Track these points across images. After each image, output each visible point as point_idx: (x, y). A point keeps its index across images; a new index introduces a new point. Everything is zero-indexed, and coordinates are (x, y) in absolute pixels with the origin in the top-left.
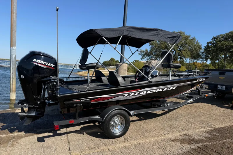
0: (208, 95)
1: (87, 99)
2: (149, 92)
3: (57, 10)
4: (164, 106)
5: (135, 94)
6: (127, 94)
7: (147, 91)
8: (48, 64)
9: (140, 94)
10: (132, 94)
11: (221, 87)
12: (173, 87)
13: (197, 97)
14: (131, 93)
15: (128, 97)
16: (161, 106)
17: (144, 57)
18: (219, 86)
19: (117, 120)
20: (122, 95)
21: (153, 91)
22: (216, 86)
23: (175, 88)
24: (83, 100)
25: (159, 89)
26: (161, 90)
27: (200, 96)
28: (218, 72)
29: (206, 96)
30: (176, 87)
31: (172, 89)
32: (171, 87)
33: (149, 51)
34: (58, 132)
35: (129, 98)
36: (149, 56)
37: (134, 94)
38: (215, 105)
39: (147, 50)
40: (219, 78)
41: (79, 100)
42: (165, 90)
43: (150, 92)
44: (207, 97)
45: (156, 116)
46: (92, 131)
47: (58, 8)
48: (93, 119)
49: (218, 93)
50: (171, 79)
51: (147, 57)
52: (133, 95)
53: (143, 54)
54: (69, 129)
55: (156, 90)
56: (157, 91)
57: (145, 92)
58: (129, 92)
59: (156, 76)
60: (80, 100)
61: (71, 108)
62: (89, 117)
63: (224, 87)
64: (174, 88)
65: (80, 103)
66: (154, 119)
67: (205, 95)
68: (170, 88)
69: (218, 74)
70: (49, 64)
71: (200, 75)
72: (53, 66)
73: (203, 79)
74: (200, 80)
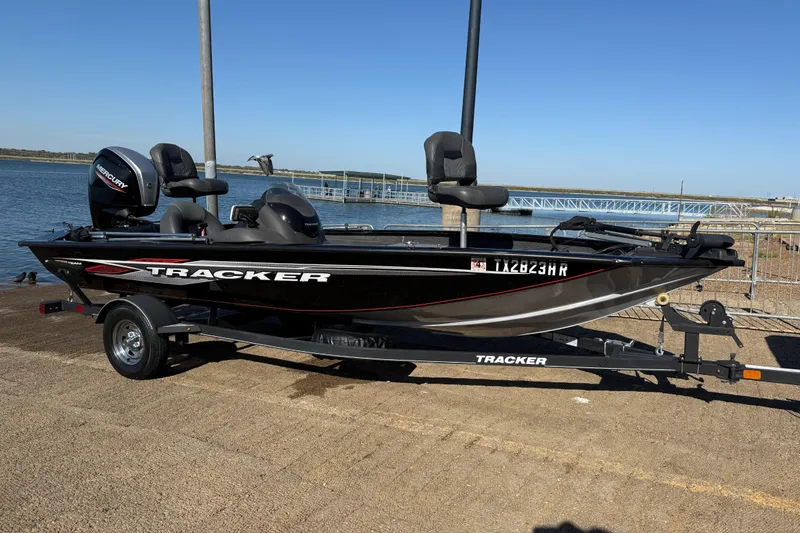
2: (219, 275)
5: (181, 274)
6: (159, 269)
7: (213, 270)
9: (195, 275)
12: (314, 273)
15: (162, 276)
20: (144, 267)
21: (233, 274)
23: (323, 278)
25: (254, 272)
26: (262, 276)
30: (328, 275)
31: (313, 282)
32: (302, 272)
35: (163, 280)
37: (177, 272)
41: (64, 262)
43: (224, 275)
55: (245, 271)
57: (208, 274)
60: (66, 261)
64: (319, 280)
68: (299, 277)
70: (118, 182)
72: (124, 186)
73: (544, 268)
74: (506, 268)
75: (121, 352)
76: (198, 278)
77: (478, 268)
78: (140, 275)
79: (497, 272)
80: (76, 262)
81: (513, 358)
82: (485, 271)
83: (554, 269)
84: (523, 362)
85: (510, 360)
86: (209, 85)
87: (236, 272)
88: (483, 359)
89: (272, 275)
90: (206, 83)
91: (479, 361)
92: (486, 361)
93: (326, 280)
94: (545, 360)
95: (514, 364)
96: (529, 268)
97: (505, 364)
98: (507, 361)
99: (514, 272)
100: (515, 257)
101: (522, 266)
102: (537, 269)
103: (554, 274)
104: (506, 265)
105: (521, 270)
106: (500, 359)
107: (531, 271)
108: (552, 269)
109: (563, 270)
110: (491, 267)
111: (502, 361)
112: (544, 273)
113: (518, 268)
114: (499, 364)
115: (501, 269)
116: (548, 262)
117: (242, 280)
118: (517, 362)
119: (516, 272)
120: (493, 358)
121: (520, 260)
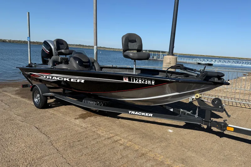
2: (58, 78)
5: (50, 78)
6: (45, 76)
7: (57, 77)
10: (48, 77)
20: (42, 75)
25: (66, 78)
26: (68, 80)
30: (84, 80)
31: (80, 82)
32: (77, 79)
35: (47, 79)
43: (59, 79)
56: (65, 80)
60: (27, 73)
68: (77, 81)
70: (47, 50)
72: (49, 52)
73: (147, 81)
74: (134, 81)
75: (36, 100)
76: (54, 79)
77: (126, 80)
78: (41, 78)
79: (132, 82)
80: (29, 73)
81: (141, 113)
82: (128, 82)
83: (150, 82)
84: (144, 115)
85: (140, 113)
86: (96, 23)
87: (62, 78)
88: (131, 112)
89: (70, 80)
90: (95, 22)
91: (130, 113)
92: (132, 113)
93: (83, 82)
94: (152, 115)
95: (141, 115)
96: (142, 81)
97: (138, 115)
98: (139, 114)
99: (137, 82)
100: (137, 77)
101: (140, 80)
102: (144, 82)
103: (150, 84)
104: (134, 80)
105: (139, 82)
106: (137, 113)
107: (143, 83)
108: (149, 82)
109: (153, 83)
110: (130, 80)
111: (137, 114)
112: (147, 83)
113: (138, 81)
114: (136, 115)
115: (133, 81)
116: (148, 79)
117: (63, 81)
118: (142, 115)
119: (138, 82)
120: (134, 112)
121: (139, 78)
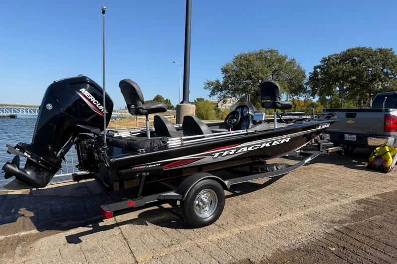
0: (332, 150)
1: (155, 164)
3: (104, 12)
4: (273, 170)
5: (231, 153)
6: (218, 154)
7: (248, 147)
8: (99, 106)
9: (238, 152)
10: (226, 153)
11: (350, 137)
12: (286, 139)
13: (317, 154)
14: (224, 151)
15: (219, 157)
16: (268, 170)
17: (214, 93)
18: (346, 136)
19: (204, 196)
20: (211, 155)
21: (257, 147)
22: (342, 135)
24: (150, 166)
25: (265, 143)
26: (268, 145)
27: (321, 153)
28: (345, 113)
29: (330, 151)
30: (290, 138)
31: (284, 142)
32: (282, 139)
33: (221, 82)
34: (101, 224)
36: (221, 90)
37: (229, 153)
38: (343, 166)
39: (218, 82)
40: (347, 122)
41: (143, 167)
42: (274, 144)
43: (252, 148)
44: (330, 153)
45: (256, 187)
46: (160, 218)
47: (105, 9)
48: (166, 198)
49: (346, 146)
50: (276, 128)
51: (219, 93)
52: (227, 155)
53: (212, 87)
54: (120, 218)
55: (261, 144)
56: (262, 147)
57: (245, 149)
58: (221, 149)
59: (260, 122)
60: (145, 166)
61: (126, 181)
62: (158, 195)
63: (355, 136)
64: (287, 141)
65: (146, 170)
66: (255, 192)
67: (328, 151)
68: (281, 141)
69: (345, 116)
71: (320, 118)
78: (208, 160)
79: (322, 128)
87: (258, 145)
89: (271, 143)
109: (329, 125)
113: (324, 126)
117: (259, 149)
